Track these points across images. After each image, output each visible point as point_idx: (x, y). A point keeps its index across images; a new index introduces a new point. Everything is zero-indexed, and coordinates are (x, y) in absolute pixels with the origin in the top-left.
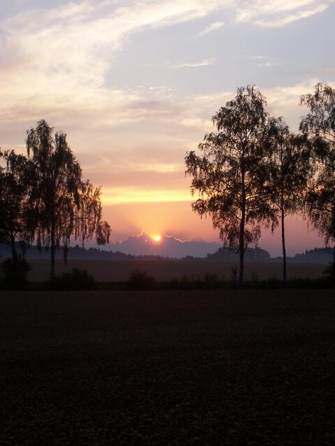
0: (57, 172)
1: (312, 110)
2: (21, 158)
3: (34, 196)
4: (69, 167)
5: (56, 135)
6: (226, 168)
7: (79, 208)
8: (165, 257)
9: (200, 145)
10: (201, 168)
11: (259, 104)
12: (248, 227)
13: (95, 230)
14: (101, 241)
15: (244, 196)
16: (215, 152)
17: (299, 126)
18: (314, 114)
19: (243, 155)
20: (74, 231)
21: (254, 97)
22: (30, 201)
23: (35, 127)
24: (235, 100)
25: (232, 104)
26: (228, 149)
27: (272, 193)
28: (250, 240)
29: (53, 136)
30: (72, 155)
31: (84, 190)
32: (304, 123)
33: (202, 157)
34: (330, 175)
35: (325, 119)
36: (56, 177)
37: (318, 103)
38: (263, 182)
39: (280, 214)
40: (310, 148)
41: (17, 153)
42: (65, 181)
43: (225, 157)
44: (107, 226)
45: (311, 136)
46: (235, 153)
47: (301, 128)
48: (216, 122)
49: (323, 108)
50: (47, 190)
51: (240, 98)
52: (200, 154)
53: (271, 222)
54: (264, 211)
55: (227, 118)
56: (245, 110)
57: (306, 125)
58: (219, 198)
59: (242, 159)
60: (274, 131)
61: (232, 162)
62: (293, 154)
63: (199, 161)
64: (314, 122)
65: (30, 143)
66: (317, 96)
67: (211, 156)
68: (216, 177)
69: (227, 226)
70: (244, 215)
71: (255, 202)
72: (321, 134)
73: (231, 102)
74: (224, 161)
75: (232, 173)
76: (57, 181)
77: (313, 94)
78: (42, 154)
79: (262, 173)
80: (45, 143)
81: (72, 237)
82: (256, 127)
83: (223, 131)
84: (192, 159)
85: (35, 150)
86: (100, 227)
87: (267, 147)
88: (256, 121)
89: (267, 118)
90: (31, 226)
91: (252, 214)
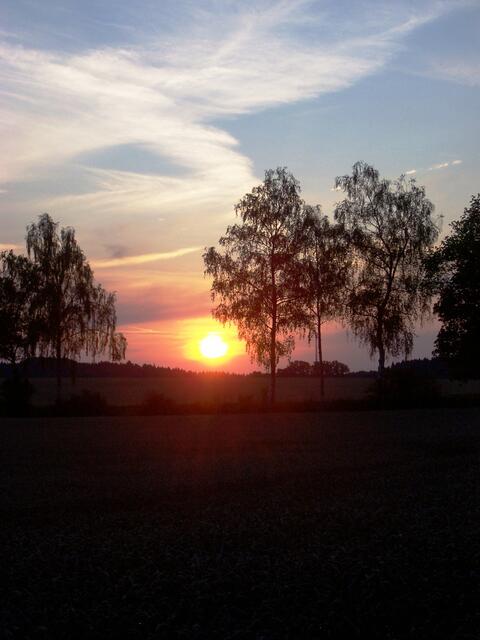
0: (62, 276)
1: (349, 195)
2: (22, 260)
3: (35, 304)
4: (78, 269)
5: (63, 232)
6: (252, 267)
7: (89, 318)
8: (231, 373)
9: (222, 238)
10: (223, 267)
11: (292, 190)
12: (280, 337)
13: (108, 344)
14: (116, 356)
15: (274, 301)
16: (240, 248)
17: (333, 214)
18: (352, 200)
19: (273, 251)
20: (85, 345)
21: (285, 181)
22: (31, 310)
23: (37, 222)
24: (263, 184)
25: (259, 190)
26: (254, 245)
27: (307, 296)
28: (281, 353)
29: (58, 233)
30: (82, 255)
31: (95, 296)
32: (340, 211)
33: (223, 254)
34: (371, 273)
35: (366, 205)
36: (61, 282)
37: (357, 186)
38: (297, 282)
39: (316, 321)
40: (349, 241)
41: (16, 254)
42: (73, 284)
43: (252, 254)
44: (123, 338)
45: (348, 227)
46: (263, 248)
47: (336, 216)
48: (239, 212)
49: (363, 192)
50: (53, 294)
51: (268, 182)
52: (221, 250)
53: (308, 330)
54: (300, 318)
55: (253, 207)
56: (276, 197)
57: (343, 213)
58: (243, 302)
59: (272, 256)
60: (310, 221)
61: (259, 259)
62: (327, 249)
63: (220, 259)
64: (352, 210)
65: (31, 242)
66: (355, 178)
67: (234, 253)
68: (242, 278)
69: (254, 336)
70: (274, 325)
71: (288, 307)
72: (361, 224)
73: (259, 188)
74: (250, 258)
75: (261, 273)
76: (63, 287)
77: (351, 175)
78: (45, 255)
79: (297, 271)
80: (49, 237)
81: (83, 352)
82: (287, 218)
83: (249, 223)
84: (211, 257)
85: (36, 249)
86: (113, 340)
87: (300, 241)
88: (288, 211)
89: (301, 206)
90: (32, 341)
91: (283, 322)
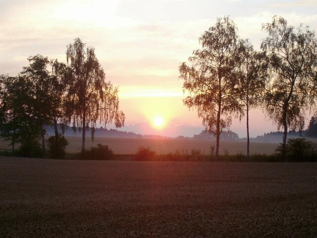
0: (87, 75)
1: (270, 34)
2: (62, 65)
3: (71, 92)
4: (96, 72)
5: (88, 49)
6: (208, 74)
7: (103, 101)
9: (189, 58)
10: (190, 74)
11: (232, 30)
12: (223, 117)
13: (114, 117)
14: (118, 125)
15: (220, 95)
16: (200, 63)
17: (260, 46)
18: (271, 37)
19: (220, 66)
20: (99, 117)
21: (228, 24)
22: (68, 96)
23: (73, 43)
24: (215, 26)
25: (213, 29)
26: (210, 61)
27: (240, 93)
28: (224, 126)
29: (85, 50)
30: (98, 63)
31: (106, 88)
32: (264, 43)
33: (190, 67)
34: (282, 81)
35: (279, 41)
36: (87, 78)
37: (275, 29)
38: (234, 85)
39: (246, 108)
40: (268, 61)
41: (60, 61)
42: (93, 81)
43: (207, 67)
44: (123, 114)
45: (269, 53)
46: (215, 64)
47: (262, 47)
48: (201, 41)
49: (278, 33)
50: (81, 88)
51: (219, 25)
52: (189, 65)
53: (239, 113)
54: (235, 106)
55: (210, 40)
56: (222, 33)
57: (265, 45)
58: (203, 96)
59: (220, 69)
60: (242, 49)
61: (212, 70)
62: (255, 66)
63: (189, 70)
64: (271, 43)
65: (69, 54)
66: (273, 24)
67: (197, 66)
68: (201, 81)
69: (208, 116)
70: (220, 108)
71: (229, 99)
72: (276, 51)
73: (213, 28)
74: (207, 69)
75: (212, 78)
76: (88, 82)
77: (271, 23)
78: (77, 62)
79: (233, 79)
80: (80, 54)
81: (98, 121)
82: (230, 46)
83: (207, 48)
84: (184, 68)
85: (72, 59)
86: (117, 115)
87: (237, 60)
88: (230, 42)
89: (237, 39)
90: (68, 114)
91: (225, 108)
